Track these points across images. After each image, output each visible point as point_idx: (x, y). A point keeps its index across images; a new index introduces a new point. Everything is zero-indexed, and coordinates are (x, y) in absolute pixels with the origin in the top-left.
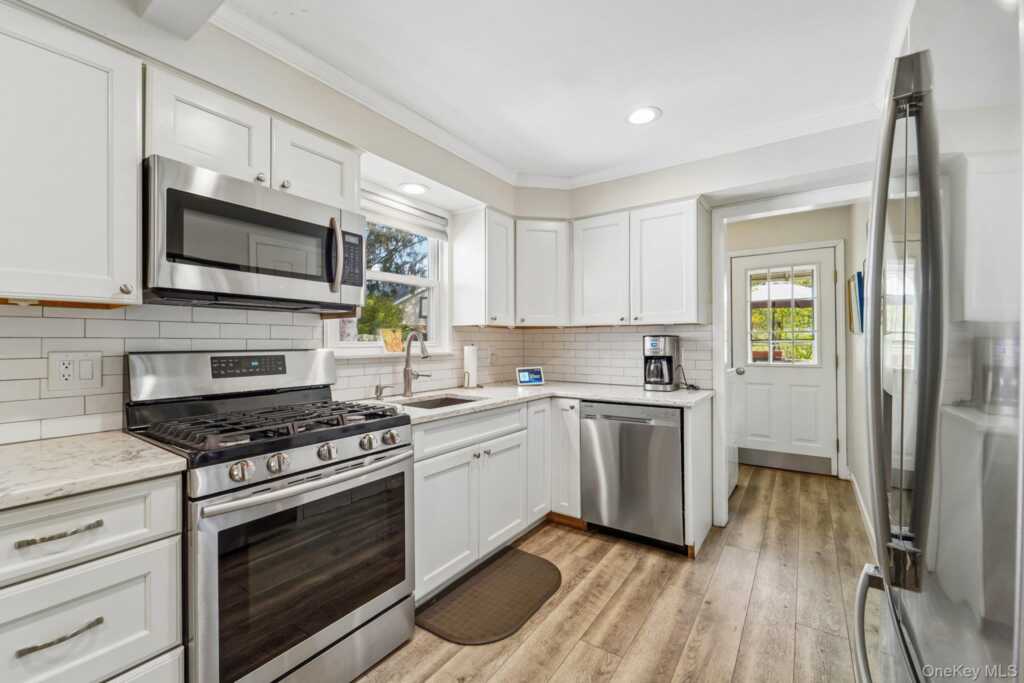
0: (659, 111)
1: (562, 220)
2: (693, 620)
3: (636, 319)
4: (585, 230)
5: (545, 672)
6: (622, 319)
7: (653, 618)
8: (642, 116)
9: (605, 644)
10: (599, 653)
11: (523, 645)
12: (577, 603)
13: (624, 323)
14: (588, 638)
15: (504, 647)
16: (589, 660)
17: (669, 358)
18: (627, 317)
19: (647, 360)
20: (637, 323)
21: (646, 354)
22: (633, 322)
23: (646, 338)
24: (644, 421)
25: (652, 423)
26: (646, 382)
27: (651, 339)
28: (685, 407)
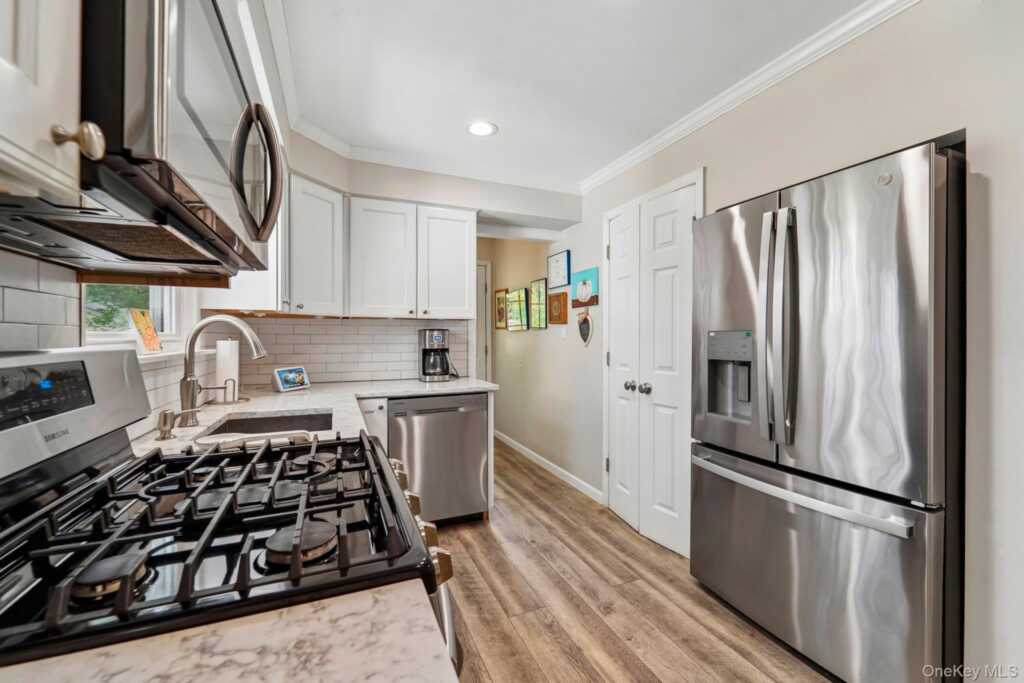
0: (496, 128)
1: (338, 191)
2: (541, 557)
3: (425, 312)
4: (366, 210)
5: (524, 657)
6: (411, 312)
7: (524, 572)
8: (481, 128)
9: (526, 607)
10: (530, 615)
11: (483, 656)
12: (468, 597)
13: (411, 316)
14: (510, 612)
15: (472, 670)
16: (534, 626)
17: (447, 350)
18: (415, 310)
19: (426, 353)
20: (426, 317)
21: (427, 347)
22: (421, 315)
23: (427, 332)
24: (455, 409)
25: (462, 410)
26: (425, 374)
27: (436, 333)
28: (491, 391)
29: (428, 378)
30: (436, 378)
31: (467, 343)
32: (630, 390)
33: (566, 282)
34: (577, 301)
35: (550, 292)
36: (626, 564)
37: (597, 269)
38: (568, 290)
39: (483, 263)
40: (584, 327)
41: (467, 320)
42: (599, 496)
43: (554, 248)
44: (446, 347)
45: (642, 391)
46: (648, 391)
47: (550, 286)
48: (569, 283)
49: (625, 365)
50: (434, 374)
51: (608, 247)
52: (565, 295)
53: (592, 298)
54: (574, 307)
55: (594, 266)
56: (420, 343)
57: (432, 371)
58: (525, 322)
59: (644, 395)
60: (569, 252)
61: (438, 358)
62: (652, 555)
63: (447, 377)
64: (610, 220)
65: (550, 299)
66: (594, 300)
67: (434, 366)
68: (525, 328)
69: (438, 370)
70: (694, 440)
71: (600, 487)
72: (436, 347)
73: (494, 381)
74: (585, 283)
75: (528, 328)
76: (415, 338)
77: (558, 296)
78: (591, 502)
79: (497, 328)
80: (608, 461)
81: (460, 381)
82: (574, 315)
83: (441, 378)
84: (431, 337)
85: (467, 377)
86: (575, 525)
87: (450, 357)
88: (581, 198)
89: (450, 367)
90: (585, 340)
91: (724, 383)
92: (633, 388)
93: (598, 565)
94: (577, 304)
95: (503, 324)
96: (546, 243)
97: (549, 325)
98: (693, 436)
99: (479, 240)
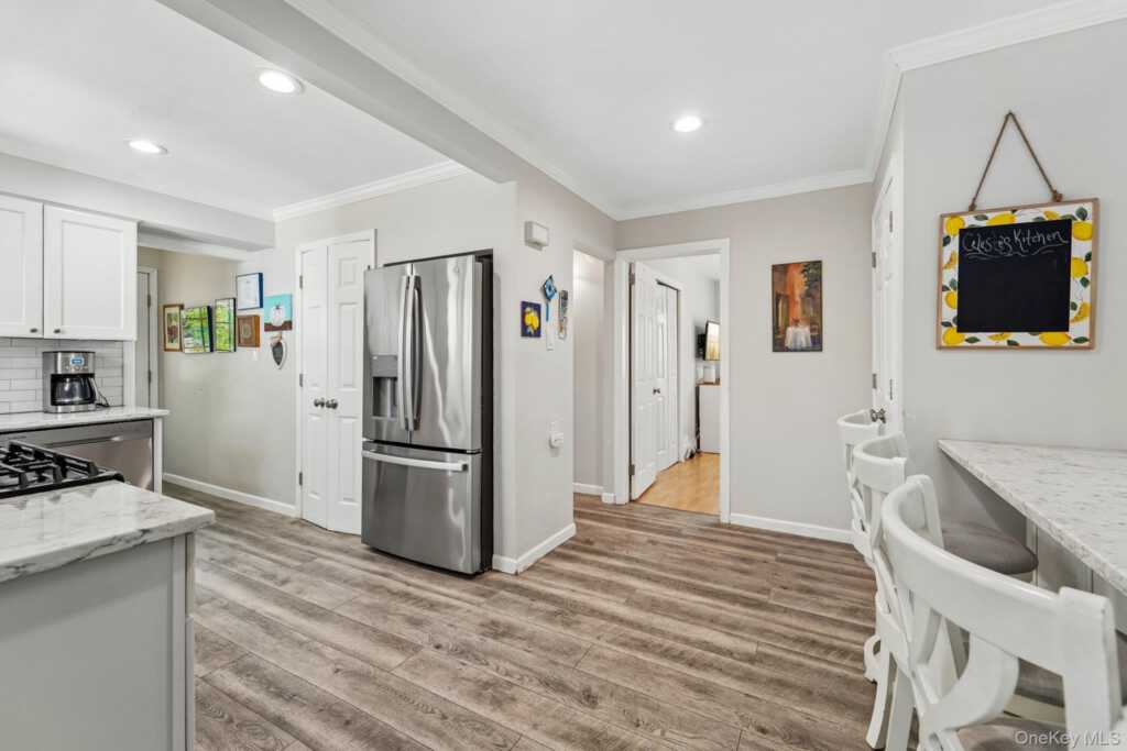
0: (165, 150)
3: (57, 331)
6: (34, 330)
8: (145, 146)
13: (34, 335)
17: (92, 375)
18: (39, 327)
19: (57, 380)
20: (57, 336)
21: (60, 372)
22: (49, 334)
23: (60, 355)
24: (107, 439)
25: (116, 439)
26: (54, 403)
27: (73, 356)
28: (158, 417)
29: (60, 408)
30: (73, 408)
31: (123, 367)
32: (319, 407)
33: (258, 305)
34: (270, 324)
35: (239, 314)
36: (309, 552)
37: (291, 296)
38: (260, 312)
39: (146, 270)
40: (278, 349)
41: (122, 341)
42: (291, 511)
43: (244, 268)
44: (90, 371)
45: (329, 406)
46: (334, 406)
47: (239, 307)
48: (261, 306)
49: (315, 385)
50: (72, 403)
51: (301, 278)
52: (257, 318)
53: (285, 323)
54: (266, 330)
55: (288, 292)
56: (45, 367)
57: (67, 400)
58: (208, 344)
59: (331, 409)
60: (261, 275)
61: (77, 385)
62: (337, 542)
63: (92, 407)
64: (303, 253)
65: (238, 321)
66: (288, 325)
67: (70, 394)
68: (208, 349)
69: (77, 398)
70: (365, 440)
71: (292, 502)
72: (73, 371)
73: (161, 406)
74: (278, 308)
75: (212, 350)
76: (38, 362)
77: (248, 318)
78: (284, 517)
79: (166, 350)
80: (301, 475)
81: (112, 409)
82: (267, 338)
83: (81, 407)
84: (66, 362)
85: (122, 405)
86: (263, 538)
87: (96, 383)
88: (273, 224)
89: (97, 395)
90: (279, 363)
91: (385, 392)
92: (322, 404)
93: (280, 558)
94: (269, 327)
95: (176, 345)
96: (235, 263)
97: (238, 348)
98: (364, 436)
99: (139, 248)
